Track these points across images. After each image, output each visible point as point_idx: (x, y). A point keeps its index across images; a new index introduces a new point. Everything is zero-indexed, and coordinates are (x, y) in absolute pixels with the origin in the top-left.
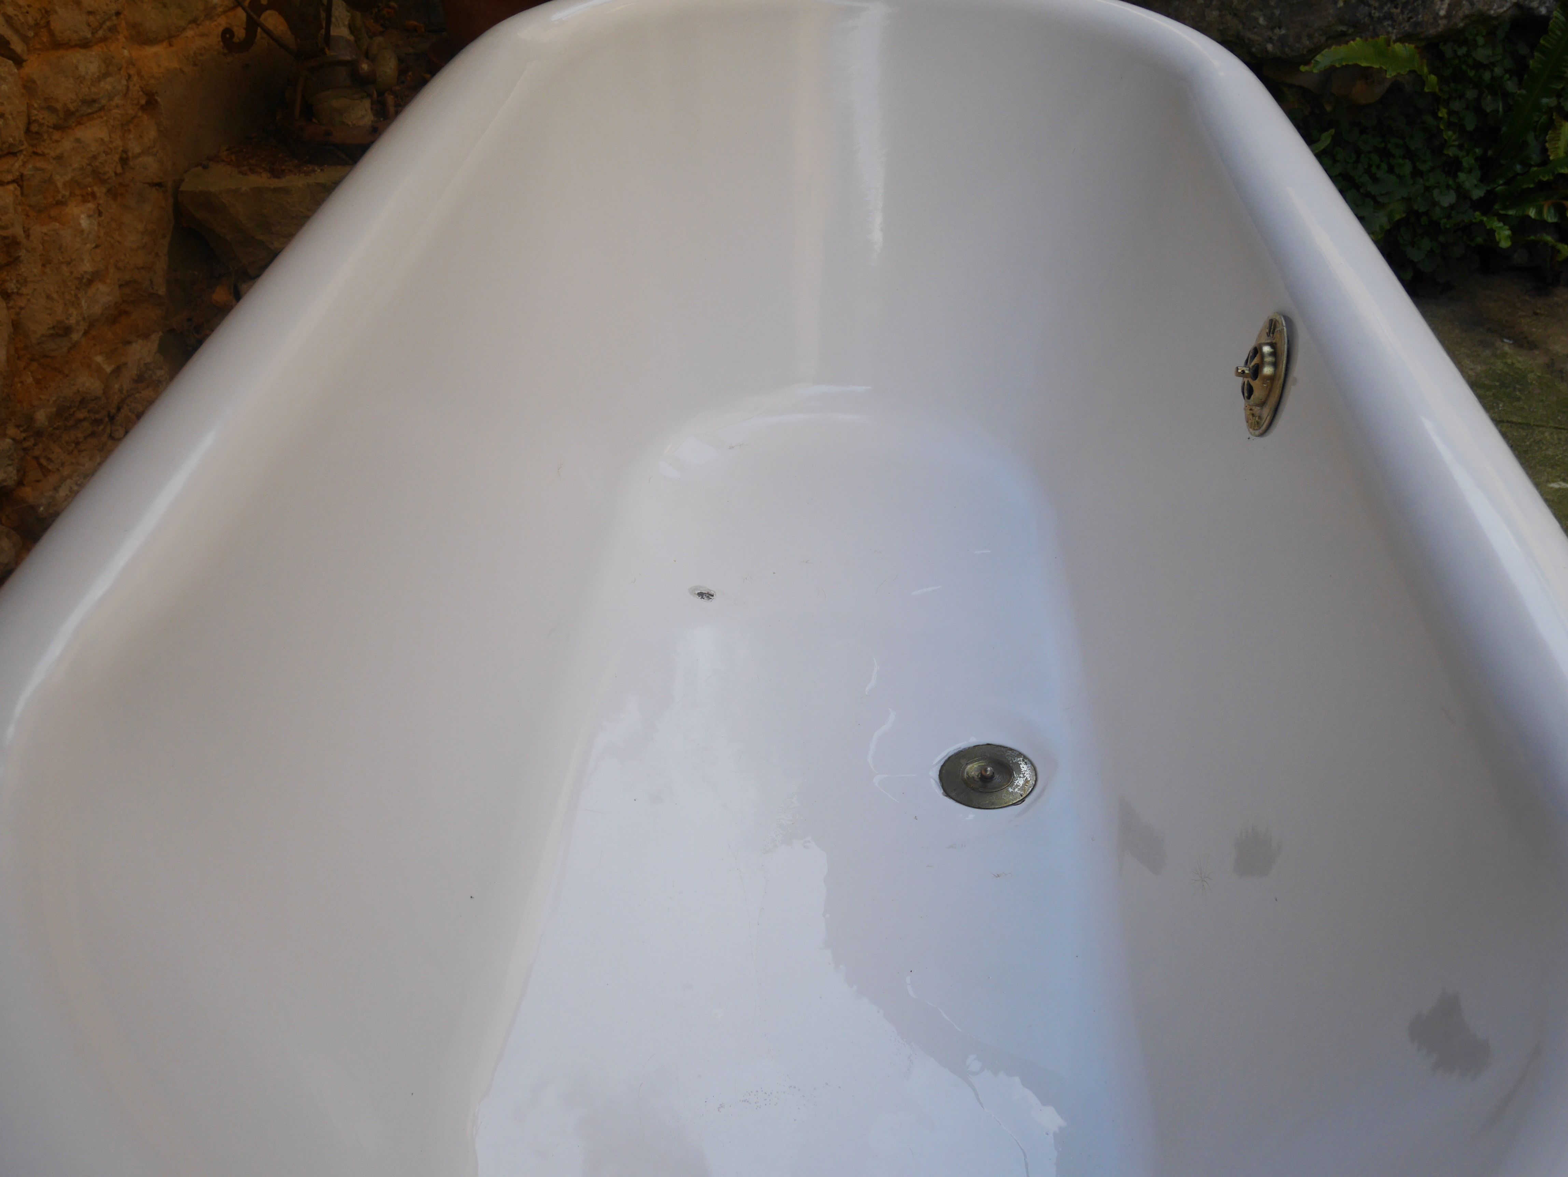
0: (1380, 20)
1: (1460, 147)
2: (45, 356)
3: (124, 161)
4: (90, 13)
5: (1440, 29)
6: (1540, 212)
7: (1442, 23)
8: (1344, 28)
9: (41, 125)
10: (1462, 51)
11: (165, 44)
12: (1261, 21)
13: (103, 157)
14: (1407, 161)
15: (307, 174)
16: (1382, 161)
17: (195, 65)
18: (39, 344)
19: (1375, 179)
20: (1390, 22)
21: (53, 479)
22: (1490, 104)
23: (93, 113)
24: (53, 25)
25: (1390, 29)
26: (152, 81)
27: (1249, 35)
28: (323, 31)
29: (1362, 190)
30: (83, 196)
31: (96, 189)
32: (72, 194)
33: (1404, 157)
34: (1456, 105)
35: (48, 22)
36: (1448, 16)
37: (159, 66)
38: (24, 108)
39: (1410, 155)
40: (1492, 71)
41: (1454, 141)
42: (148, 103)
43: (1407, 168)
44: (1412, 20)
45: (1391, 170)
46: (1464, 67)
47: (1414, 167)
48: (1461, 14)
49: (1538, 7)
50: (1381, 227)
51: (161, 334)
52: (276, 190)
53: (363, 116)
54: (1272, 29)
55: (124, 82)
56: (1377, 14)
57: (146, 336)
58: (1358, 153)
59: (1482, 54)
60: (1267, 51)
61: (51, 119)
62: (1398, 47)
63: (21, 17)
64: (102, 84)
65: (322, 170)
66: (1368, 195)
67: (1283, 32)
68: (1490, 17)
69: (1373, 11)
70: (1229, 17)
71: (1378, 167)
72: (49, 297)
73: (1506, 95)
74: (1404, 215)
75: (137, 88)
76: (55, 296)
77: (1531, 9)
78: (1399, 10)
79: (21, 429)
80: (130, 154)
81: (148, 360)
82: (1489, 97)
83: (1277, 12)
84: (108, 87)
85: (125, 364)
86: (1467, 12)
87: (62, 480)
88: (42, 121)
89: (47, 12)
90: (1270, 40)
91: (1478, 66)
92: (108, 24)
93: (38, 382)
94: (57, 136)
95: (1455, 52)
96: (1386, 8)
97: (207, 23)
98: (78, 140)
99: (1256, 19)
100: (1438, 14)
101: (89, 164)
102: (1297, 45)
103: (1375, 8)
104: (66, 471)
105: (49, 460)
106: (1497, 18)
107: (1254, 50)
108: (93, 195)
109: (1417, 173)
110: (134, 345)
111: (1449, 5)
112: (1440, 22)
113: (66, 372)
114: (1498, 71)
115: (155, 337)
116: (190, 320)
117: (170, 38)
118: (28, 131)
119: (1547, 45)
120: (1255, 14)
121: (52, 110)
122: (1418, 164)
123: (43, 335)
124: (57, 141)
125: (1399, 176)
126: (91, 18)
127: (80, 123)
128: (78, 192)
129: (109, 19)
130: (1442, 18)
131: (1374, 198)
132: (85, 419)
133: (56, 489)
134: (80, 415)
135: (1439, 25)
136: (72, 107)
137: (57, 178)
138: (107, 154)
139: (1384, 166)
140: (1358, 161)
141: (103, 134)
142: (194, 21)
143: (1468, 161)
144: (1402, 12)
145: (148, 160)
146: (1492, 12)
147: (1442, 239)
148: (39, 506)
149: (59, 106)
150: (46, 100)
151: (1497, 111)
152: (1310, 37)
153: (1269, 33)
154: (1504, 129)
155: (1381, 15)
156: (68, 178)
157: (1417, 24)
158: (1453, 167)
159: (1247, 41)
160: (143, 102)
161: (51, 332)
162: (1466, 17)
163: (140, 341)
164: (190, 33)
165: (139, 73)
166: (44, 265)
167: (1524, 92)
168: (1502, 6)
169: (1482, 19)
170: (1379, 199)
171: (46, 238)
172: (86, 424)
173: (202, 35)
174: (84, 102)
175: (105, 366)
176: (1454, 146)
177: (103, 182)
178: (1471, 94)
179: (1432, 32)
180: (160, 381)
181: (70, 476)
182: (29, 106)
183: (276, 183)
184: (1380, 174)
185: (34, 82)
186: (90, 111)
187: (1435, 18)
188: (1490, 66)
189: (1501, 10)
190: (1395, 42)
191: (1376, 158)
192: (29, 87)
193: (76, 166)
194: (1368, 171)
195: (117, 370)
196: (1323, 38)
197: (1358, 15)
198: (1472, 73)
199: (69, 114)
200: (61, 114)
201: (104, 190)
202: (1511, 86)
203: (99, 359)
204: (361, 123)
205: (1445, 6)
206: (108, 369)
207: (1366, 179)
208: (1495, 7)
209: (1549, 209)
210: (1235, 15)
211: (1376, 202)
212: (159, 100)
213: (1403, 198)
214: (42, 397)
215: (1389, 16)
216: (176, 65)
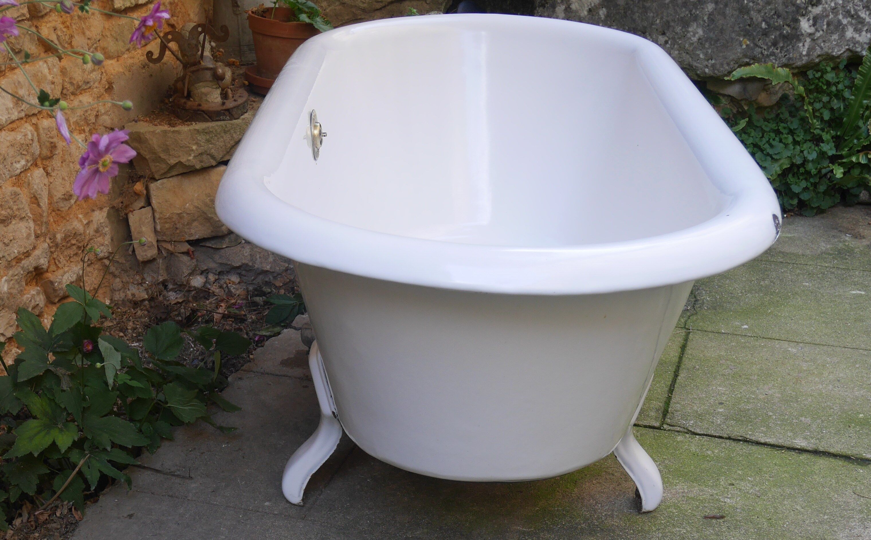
0: (768, 56)
1: (822, 130)
2: (58, 210)
3: (97, 116)
4: (89, 39)
5: (804, 62)
6: (858, 159)
7: (805, 59)
8: (748, 60)
9: (68, 90)
10: (818, 75)
11: (116, 60)
12: (702, 56)
13: (89, 112)
14: (789, 136)
15: (188, 125)
16: (776, 136)
17: (130, 71)
18: (57, 202)
19: (772, 146)
20: (774, 57)
21: (61, 271)
22: (836, 104)
23: (86, 89)
24: (73, 43)
25: (774, 61)
26: (112, 76)
27: (695, 64)
28: (200, 52)
29: (765, 152)
30: (79, 130)
31: (85, 128)
32: (76, 129)
33: (788, 134)
34: (818, 106)
35: (71, 42)
36: (808, 55)
37: (114, 70)
38: (61, 81)
39: (791, 132)
40: (836, 87)
41: (818, 125)
42: (109, 88)
43: (790, 139)
44: (786, 57)
45: (781, 141)
46: (820, 84)
47: (794, 139)
48: (815, 54)
49: (861, 51)
50: (776, 172)
51: (108, 208)
52: (174, 132)
53: (217, 98)
54: (708, 60)
55: (100, 76)
56: (766, 53)
57: (101, 209)
58: (763, 132)
59: (830, 76)
60: (705, 73)
61: (71, 89)
62: (780, 69)
63: (63, 37)
64: (91, 75)
65: (196, 124)
66: (768, 154)
67: (713, 62)
68: (833, 56)
69: (763, 51)
70: (684, 54)
71: (774, 140)
72: (63, 179)
73: (844, 99)
74: (789, 166)
75: (105, 79)
76: (66, 178)
77: (856, 52)
78: (779, 51)
79: (51, 241)
80: (100, 113)
81: (102, 221)
82: (835, 101)
83: (710, 51)
84: (94, 77)
85: (92, 221)
86: (819, 53)
87: (65, 273)
88: (68, 88)
89: (72, 36)
90: (707, 66)
91: (829, 84)
92: (95, 45)
93: (55, 222)
94: (72, 97)
95: (814, 75)
96: (771, 50)
97: (133, 52)
98: (80, 101)
99: (699, 55)
100: (802, 54)
101: (84, 115)
102: (722, 69)
103: (765, 49)
104: (66, 269)
105: (59, 261)
106: (838, 57)
107: (698, 72)
108: (84, 131)
109: (796, 143)
110: (96, 212)
111: (808, 49)
112: (803, 58)
113: (68, 219)
114: (840, 87)
115: (106, 210)
116: (122, 202)
117: (118, 57)
118: (62, 93)
119: (863, 71)
120: (698, 52)
121: (72, 83)
122: (795, 137)
123: (59, 198)
124: (72, 100)
125: (784, 144)
126: (89, 41)
127: (81, 94)
128: (77, 128)
129: (96, 43)
130: (804, 56)
131: (771, 156)
132: (74, 245)
133: (62, 276)
134: (74, 242)
135: (803, 60)
136: (80, 84)
137: (71, 119)
138: (91, 110)
139: (777, 139)
140: (763, 137)
141: (90, 100)
142: (128, 50)
143: (826, 136)
144: (781, 52)
145: (106, 117)
146: (834, 54)
147: (812, 180)
148: (55, 282)
149: (75, 82)
150: (70, 78)
151: (840, 108)
152: (728, 64)
153: (706, 63)
154: (845, 119)
155: (769, 53)
156: (75, 120)
157: (789, 59)
158: (818, 140)
159: (694, 68)
160: (107, 87)
161: (63, 197)
162: (819, 56)
163: (98, 211)
164: (126, 56)
165: (106, 72)
166: (62, 162)
167: (853, 97)
168: (840, 51)
169: (829, 58)
170: (774, 157)
171: (64, 149)
172: (74, 247)
173: (131, 58)
174: (84, 82)
175: (83, 220)
176: (818, 128)
177: (88, 125)
178: (825, 99)
179: (799, 63)
180: (106, 234)
181: (68, 272)
182: (63, 81)
183: (173, 129)
184: (773, 143)
185: (66, 69)
186: (85, 88)
187: (800, 56)
188: (836, 84)
189: (840, 53)
190: (778, 67)
191: (773, 135)
192: (63, 72)
193: (78, 114)
194: (768, 142)
195: (88, 224)
196: (736, 66)
197: (755, 53)
198: (825, 87)
199: (79, 87)
200: (76, 87)
201: (88, 129)
202: (847, 94)
203: (80, 216)
204: (216, 101)
205: (806, 49)
206: (85, 222)
207: (767, 146)
208: (836, 50)
209: (863, 156)
210: (687, 53)
211: (772, 158)
212: (114, 86)
213: (788, 157)
214: (59, 228)
215: (773, 54)
216: (121, 70)
